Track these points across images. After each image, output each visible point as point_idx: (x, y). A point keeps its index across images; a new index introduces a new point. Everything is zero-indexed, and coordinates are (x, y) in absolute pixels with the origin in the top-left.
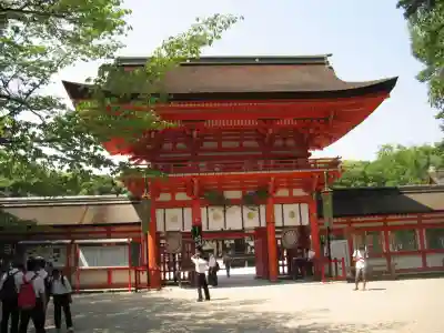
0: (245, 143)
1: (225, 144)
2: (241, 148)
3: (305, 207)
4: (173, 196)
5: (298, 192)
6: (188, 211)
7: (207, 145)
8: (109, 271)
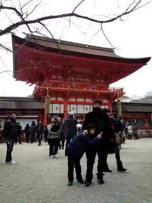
3: (107, 107)
4: (56, 99)
5: (105, 101)
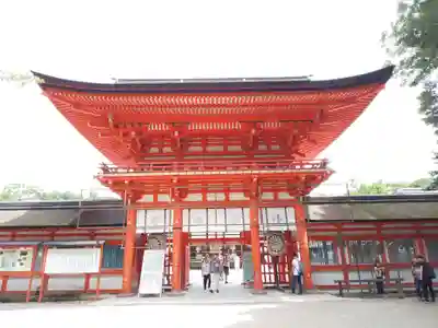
0: (231, 148)
1: (210, 149)
2: (226, 152)
3: (291, 211)
4: (155, 198)
5: (284, 196)
6: (171, 213)
7: (192, 149)
8: (88, 276)
